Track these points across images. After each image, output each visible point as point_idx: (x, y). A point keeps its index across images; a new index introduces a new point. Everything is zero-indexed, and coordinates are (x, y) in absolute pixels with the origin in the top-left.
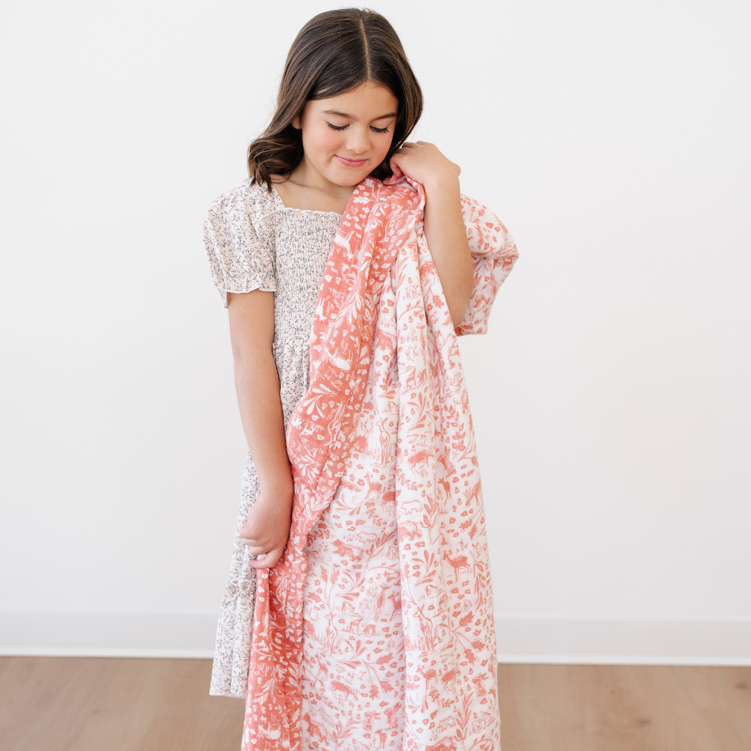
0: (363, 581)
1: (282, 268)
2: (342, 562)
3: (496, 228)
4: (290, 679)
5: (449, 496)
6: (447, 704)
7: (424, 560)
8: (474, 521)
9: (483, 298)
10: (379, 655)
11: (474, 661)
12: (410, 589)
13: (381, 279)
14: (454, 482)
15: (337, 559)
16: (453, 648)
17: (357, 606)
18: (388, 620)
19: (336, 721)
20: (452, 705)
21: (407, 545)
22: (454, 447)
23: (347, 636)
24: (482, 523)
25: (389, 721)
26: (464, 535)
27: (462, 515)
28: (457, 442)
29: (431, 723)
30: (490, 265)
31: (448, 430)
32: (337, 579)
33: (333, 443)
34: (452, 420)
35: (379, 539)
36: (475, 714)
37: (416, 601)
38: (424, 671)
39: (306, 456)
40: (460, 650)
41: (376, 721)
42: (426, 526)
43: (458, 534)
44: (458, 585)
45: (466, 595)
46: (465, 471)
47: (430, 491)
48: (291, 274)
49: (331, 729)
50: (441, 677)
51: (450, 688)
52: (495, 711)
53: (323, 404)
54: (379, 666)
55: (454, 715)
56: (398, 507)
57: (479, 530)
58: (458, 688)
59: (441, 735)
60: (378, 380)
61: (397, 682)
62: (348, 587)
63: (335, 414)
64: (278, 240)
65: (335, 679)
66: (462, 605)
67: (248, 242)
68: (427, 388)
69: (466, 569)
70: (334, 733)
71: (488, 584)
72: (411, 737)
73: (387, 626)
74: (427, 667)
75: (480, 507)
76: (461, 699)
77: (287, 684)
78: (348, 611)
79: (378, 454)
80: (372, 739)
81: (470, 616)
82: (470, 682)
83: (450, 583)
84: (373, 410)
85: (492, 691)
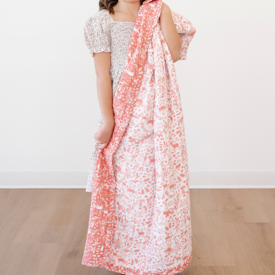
0: (139, 151)
1: (114, 43)
2: (132, 144)
3: (187, 23)
4: (111, 189)
5: (172, 122)
6: (171, 196)
7: (164, 145)
8: (181, 131)
9: (184, 48)
10: (145, 178)
11: (181, 181)
12: (158, 155)
13: (148, 43)
14: (174, 117)
15: (130, 143)
16: (173, 176)
17: (137, 160)
18: (148, 166)
19: (129, 204)
20: (173, 197)
21: (158, 139)
22: (174, 105)
23: (133, 171)
24: (183, 131)
25: (148, 203)
26: (178, 136)
27: (177, 129)
28: (175, 103)
29: (166, 203)
30: (186, 36)
31: (171, 98)
32: (129, 151)
33: (128, 101)
34: (173, 95)
35: (145, 137)
36: (181, 200)
37: (161, 159)
38: (163, 184)
39: (119, 106)
40: (176, 177)
41: (143, 203)
42: (164, 132)
43: (175, 135)
44: (175, 154)
45: (178, 158)
46: (178, 113)
47: (166, 120)
48: (117, 45)
49: (127, 207)
50: (169, 187)
51: (172, 191)
52: (188, 199)
53: (124, 88)
54: (145, 182)
55: (174, 200)
56: (154, 126)
57: (183, 134)
58: (175, 191)
59: (169, 208)
60: (148, 80)
61: (151, 188)
62: (134, 153)
63: (128, 91)
64: (112, 33)
65: (129, 188)
66: (177, 161)
67: (100, 34)
68: (165, 83)
69: (178, 148)
70: (128, 209)
71: (186, 153)
72: (158, 208)
73: (147, 168)
74: (164, 183)
75: (183, 126)
76: (176, 195)
77: (110, 191)
78: (133, 162)
79: (146, 106)
80: (142, 210)
81: (180, 165)
82: (179, 189)
83: (172, 153)
84: (146, 91)
85: (187, 192)
